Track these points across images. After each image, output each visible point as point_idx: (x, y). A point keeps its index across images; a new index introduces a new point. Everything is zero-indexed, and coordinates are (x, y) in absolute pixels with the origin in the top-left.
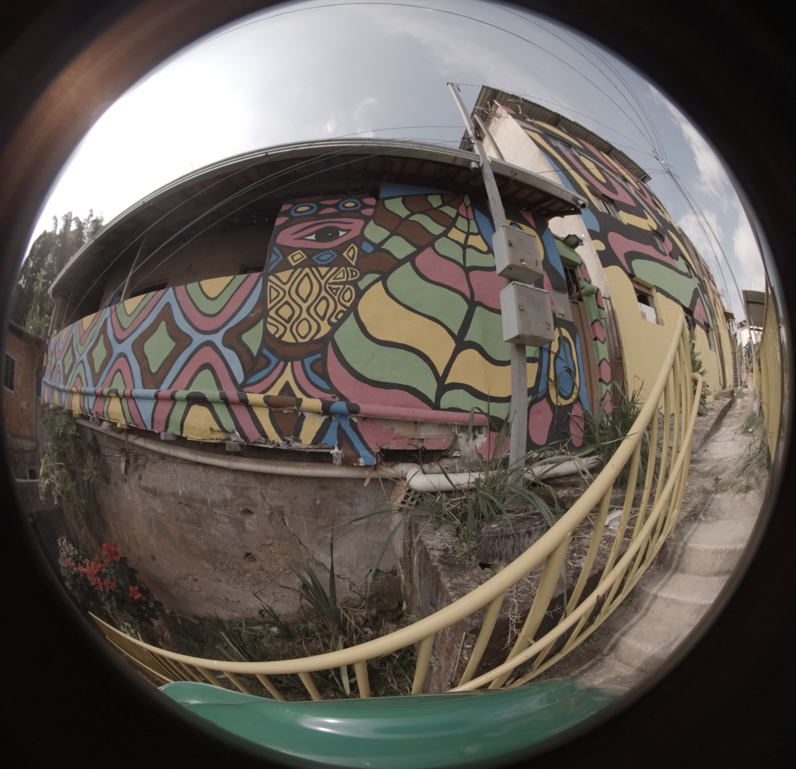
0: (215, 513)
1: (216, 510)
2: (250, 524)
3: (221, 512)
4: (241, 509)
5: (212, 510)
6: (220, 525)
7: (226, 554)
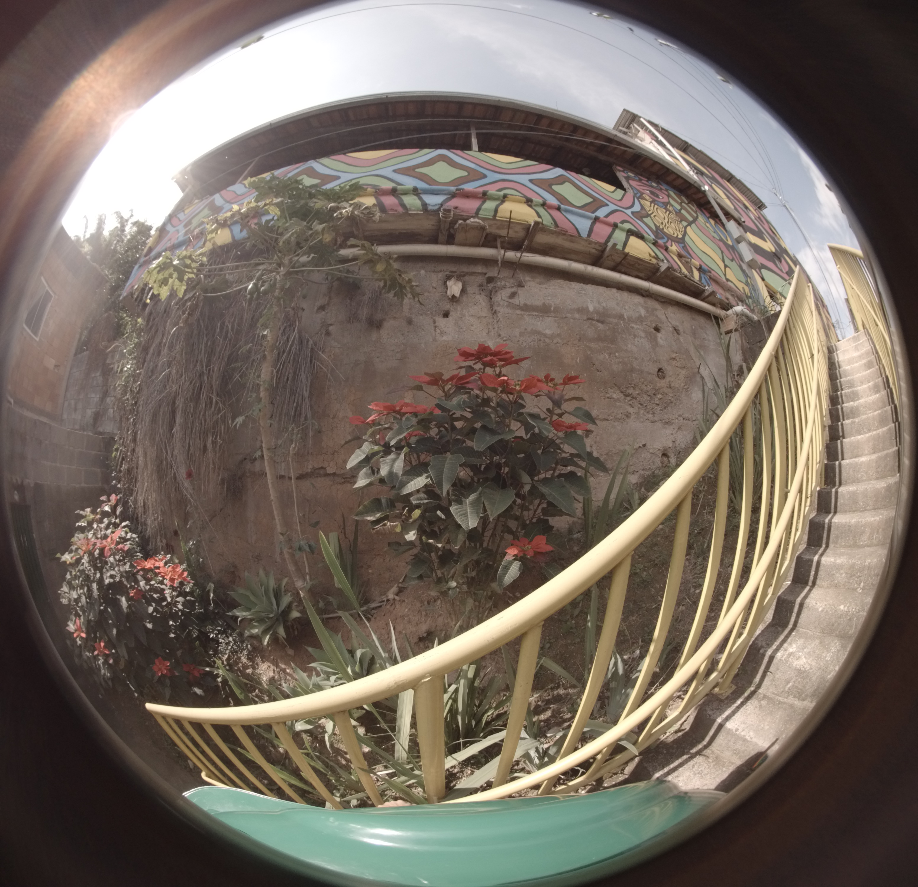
0: (632, 328)
1: (633, 325)
2: (661, 339)
3: (638, 327)
4: (653, 325)
5: (629, 324)
6: (636, 339)
7: (642, 372)
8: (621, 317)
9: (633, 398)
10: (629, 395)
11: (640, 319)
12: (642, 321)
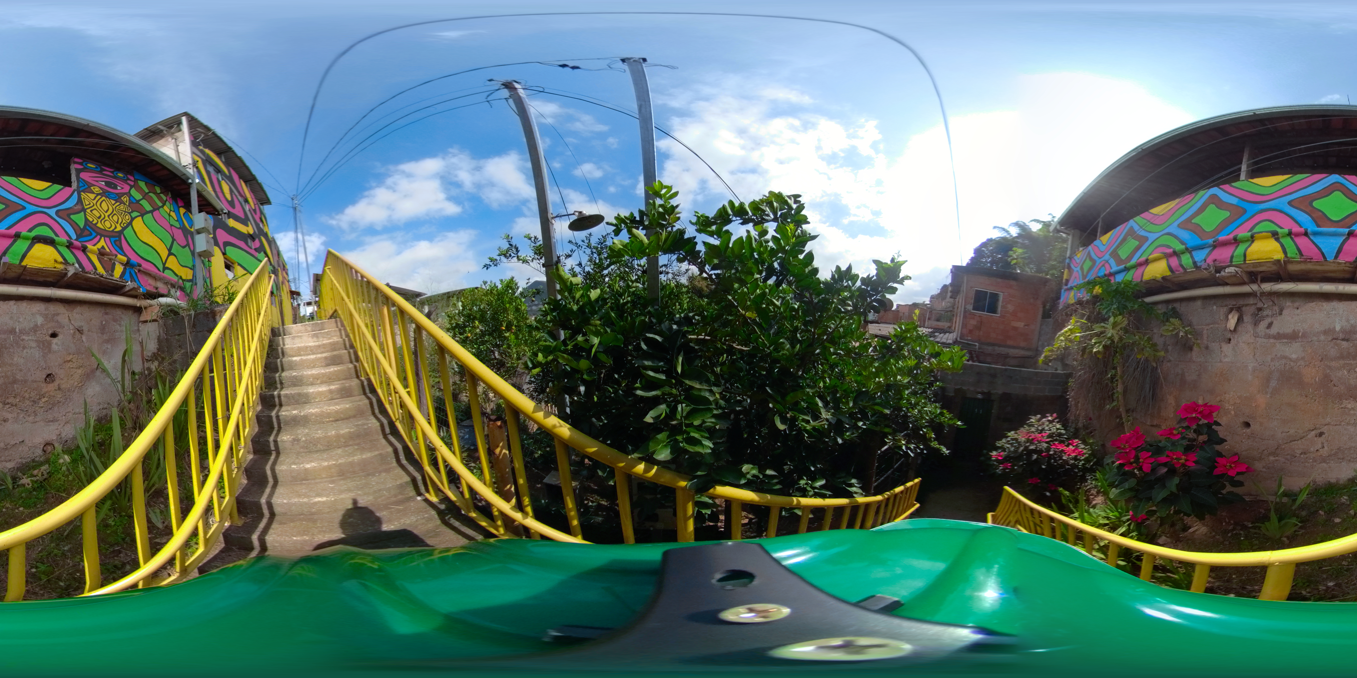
0: (23, 340)
1: (24, 337)
2: (56, 344)
3: (30, 338)
4: (50, 332)
5: (19, 337)
6: (25, 351)
7: (26, 381)
8: (12, 331)
9: (12, 405)
10: (8, 404)
11: (35, 329)
12: (35, 331)
